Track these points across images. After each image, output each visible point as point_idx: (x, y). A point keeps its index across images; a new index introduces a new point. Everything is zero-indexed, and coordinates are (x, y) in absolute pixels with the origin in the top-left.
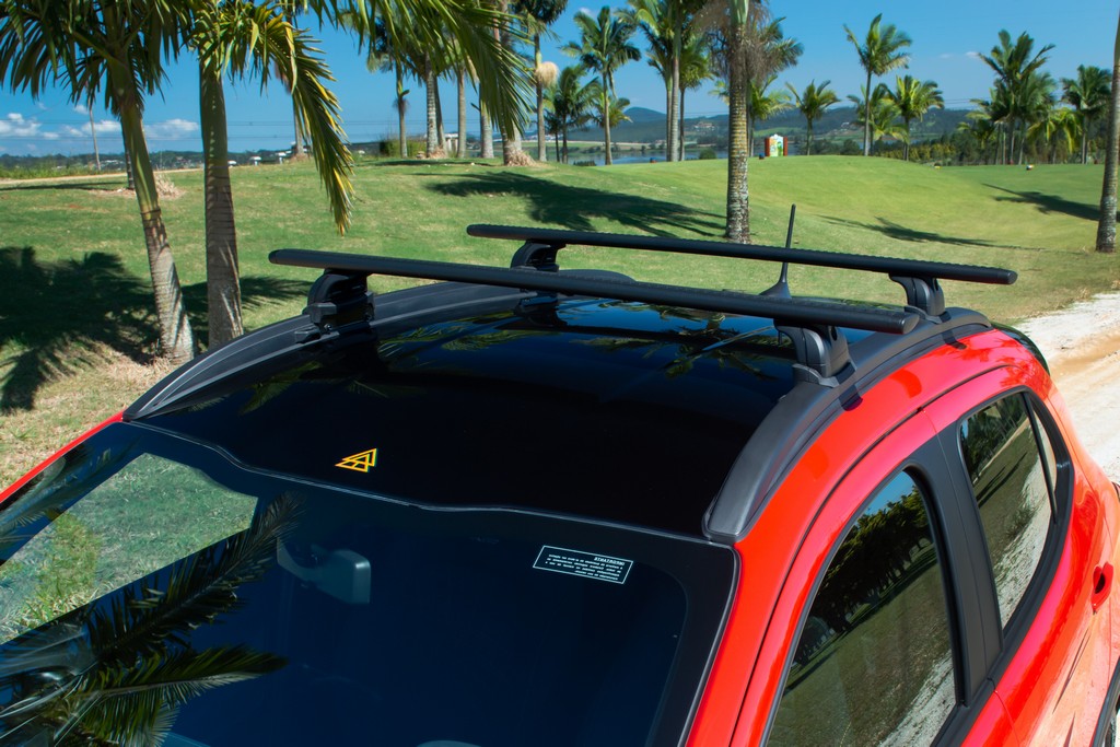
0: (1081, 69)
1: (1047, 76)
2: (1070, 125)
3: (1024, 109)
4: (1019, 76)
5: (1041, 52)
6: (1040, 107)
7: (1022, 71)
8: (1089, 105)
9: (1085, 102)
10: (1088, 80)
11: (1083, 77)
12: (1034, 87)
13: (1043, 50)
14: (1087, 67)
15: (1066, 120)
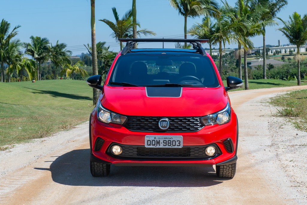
0: (32, 38)
1: (18, 41)
2: (28, 67)
3: (9, 58)
4: (4, 41)
5: (14, 29)
6: (17, 57)
7: (5, 39)
8: (39, 55)
9: (37, 54)
10: (36, 43)
11: (34, 42)
12: (13, 47)
13: (15, 28)
14: (35, 37)
15: (25, 64)
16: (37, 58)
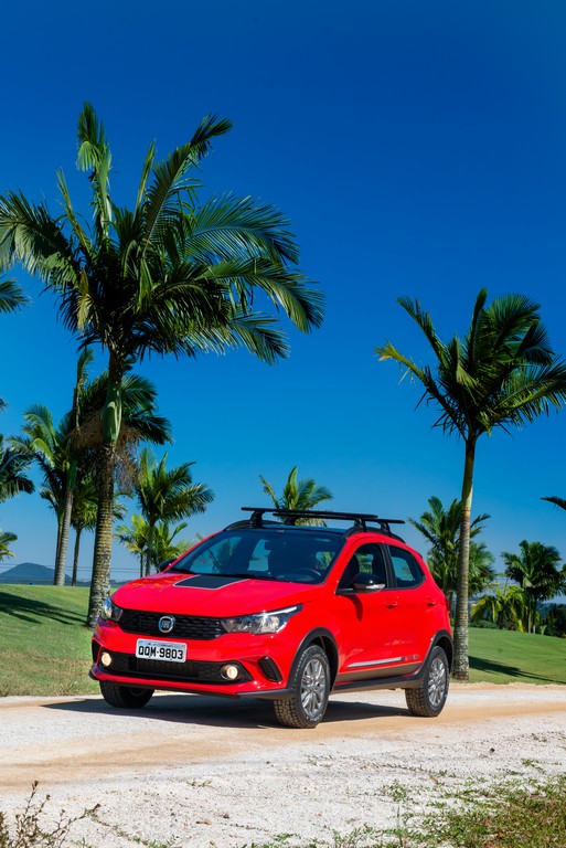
0: (524, 544)
2: (517, 606)
5: (475, 522)
8: (533, 583)
9: (530, 579)
10: (532, 556)
11: (527, 552)
13: (478, 520)
14: (530, 543)
15: (511, 600)
16: (528, 588)
